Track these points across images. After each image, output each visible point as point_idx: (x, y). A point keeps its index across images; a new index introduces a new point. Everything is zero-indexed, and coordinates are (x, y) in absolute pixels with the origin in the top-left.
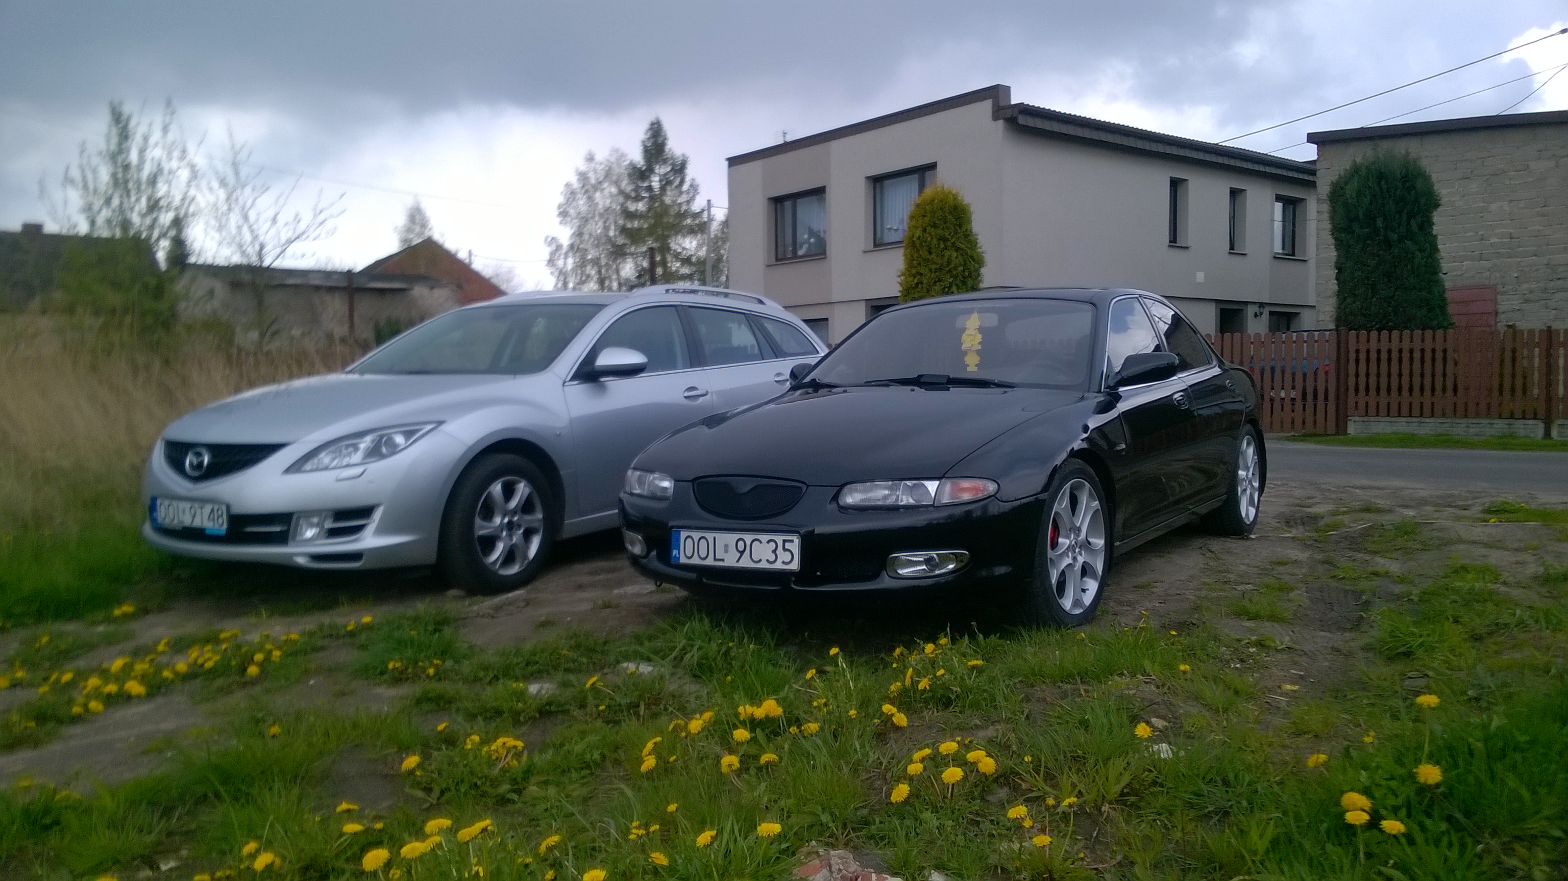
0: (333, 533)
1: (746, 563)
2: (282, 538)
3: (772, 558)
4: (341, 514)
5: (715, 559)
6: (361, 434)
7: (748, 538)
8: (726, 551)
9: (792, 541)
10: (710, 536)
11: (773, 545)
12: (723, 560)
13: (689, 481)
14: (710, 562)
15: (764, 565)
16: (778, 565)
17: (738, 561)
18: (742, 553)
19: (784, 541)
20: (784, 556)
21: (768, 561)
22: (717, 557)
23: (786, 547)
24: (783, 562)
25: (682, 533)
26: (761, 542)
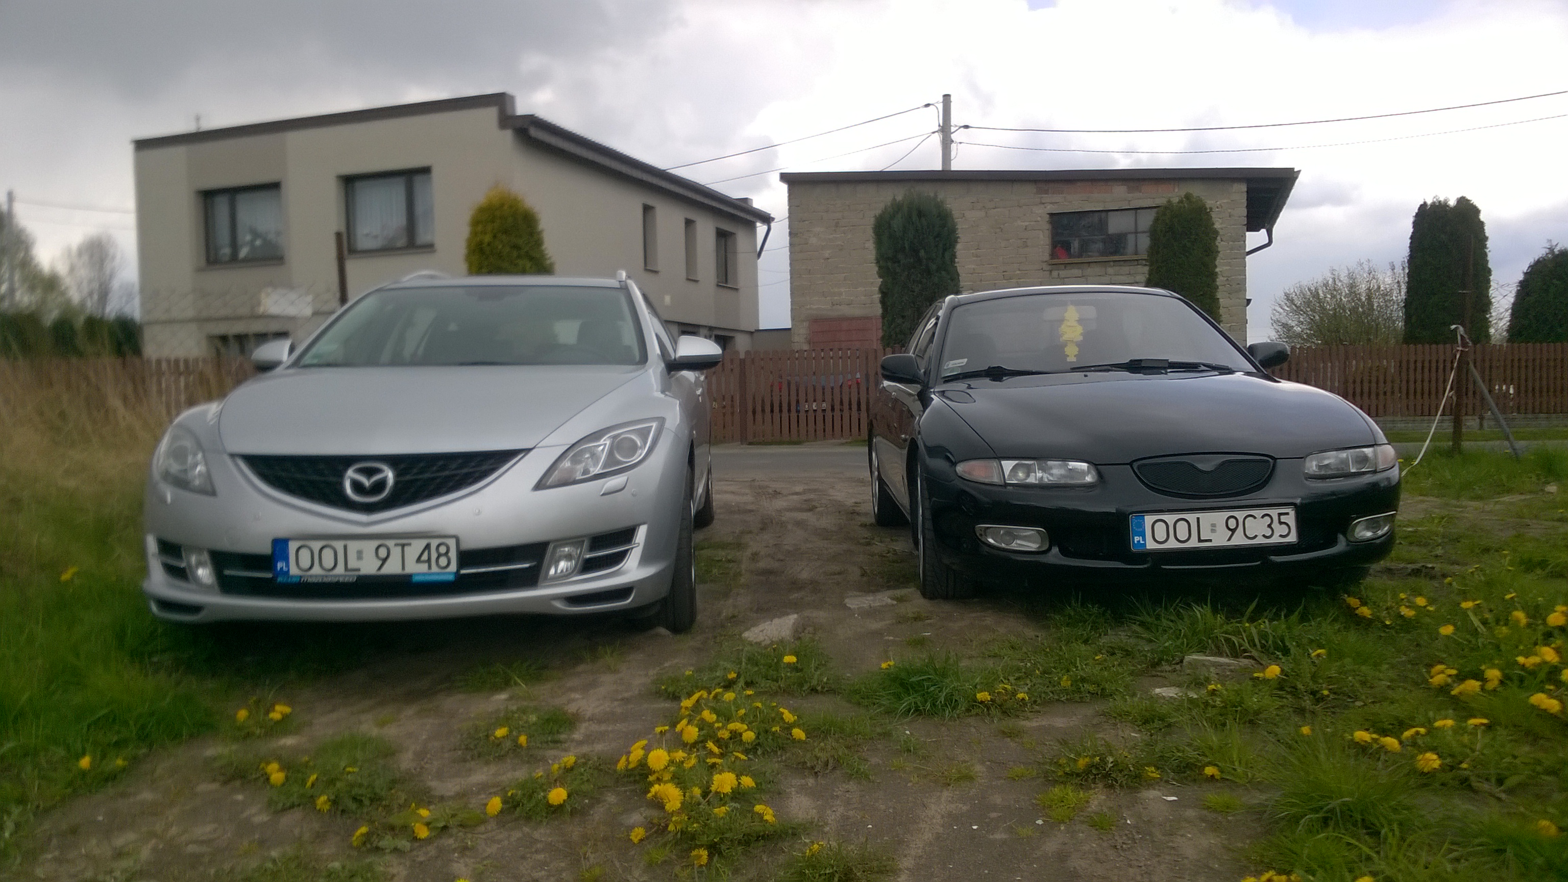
0: (588, 566)
1: (1239, 540)
2: (531, 579)
3: (1269, 533)
4: (598, 541)
5: (1200, 541)
6: (596, 436)
7: (1240, 514)
8: (1213, 531)
9: (1287, 514)
10: (1191, 517)
11: (1268, 519)
12: (1210, 541)
13: (1127, 464)
14: (1193, 543)
15: (1260, 541)
16: (1276, 539)
17: (1229, 540)
18: (1233, 531)
19: (1280, 514)
20: (1280, 530)
21: (1264, 536)
22: (1202, 538)
23: (1282, 521)
24: (1281, 536)
25: (1146, 517)
26: (1255, 518)
